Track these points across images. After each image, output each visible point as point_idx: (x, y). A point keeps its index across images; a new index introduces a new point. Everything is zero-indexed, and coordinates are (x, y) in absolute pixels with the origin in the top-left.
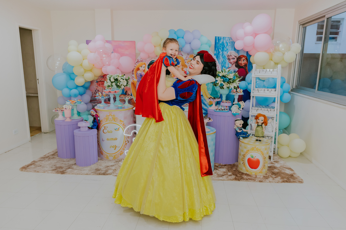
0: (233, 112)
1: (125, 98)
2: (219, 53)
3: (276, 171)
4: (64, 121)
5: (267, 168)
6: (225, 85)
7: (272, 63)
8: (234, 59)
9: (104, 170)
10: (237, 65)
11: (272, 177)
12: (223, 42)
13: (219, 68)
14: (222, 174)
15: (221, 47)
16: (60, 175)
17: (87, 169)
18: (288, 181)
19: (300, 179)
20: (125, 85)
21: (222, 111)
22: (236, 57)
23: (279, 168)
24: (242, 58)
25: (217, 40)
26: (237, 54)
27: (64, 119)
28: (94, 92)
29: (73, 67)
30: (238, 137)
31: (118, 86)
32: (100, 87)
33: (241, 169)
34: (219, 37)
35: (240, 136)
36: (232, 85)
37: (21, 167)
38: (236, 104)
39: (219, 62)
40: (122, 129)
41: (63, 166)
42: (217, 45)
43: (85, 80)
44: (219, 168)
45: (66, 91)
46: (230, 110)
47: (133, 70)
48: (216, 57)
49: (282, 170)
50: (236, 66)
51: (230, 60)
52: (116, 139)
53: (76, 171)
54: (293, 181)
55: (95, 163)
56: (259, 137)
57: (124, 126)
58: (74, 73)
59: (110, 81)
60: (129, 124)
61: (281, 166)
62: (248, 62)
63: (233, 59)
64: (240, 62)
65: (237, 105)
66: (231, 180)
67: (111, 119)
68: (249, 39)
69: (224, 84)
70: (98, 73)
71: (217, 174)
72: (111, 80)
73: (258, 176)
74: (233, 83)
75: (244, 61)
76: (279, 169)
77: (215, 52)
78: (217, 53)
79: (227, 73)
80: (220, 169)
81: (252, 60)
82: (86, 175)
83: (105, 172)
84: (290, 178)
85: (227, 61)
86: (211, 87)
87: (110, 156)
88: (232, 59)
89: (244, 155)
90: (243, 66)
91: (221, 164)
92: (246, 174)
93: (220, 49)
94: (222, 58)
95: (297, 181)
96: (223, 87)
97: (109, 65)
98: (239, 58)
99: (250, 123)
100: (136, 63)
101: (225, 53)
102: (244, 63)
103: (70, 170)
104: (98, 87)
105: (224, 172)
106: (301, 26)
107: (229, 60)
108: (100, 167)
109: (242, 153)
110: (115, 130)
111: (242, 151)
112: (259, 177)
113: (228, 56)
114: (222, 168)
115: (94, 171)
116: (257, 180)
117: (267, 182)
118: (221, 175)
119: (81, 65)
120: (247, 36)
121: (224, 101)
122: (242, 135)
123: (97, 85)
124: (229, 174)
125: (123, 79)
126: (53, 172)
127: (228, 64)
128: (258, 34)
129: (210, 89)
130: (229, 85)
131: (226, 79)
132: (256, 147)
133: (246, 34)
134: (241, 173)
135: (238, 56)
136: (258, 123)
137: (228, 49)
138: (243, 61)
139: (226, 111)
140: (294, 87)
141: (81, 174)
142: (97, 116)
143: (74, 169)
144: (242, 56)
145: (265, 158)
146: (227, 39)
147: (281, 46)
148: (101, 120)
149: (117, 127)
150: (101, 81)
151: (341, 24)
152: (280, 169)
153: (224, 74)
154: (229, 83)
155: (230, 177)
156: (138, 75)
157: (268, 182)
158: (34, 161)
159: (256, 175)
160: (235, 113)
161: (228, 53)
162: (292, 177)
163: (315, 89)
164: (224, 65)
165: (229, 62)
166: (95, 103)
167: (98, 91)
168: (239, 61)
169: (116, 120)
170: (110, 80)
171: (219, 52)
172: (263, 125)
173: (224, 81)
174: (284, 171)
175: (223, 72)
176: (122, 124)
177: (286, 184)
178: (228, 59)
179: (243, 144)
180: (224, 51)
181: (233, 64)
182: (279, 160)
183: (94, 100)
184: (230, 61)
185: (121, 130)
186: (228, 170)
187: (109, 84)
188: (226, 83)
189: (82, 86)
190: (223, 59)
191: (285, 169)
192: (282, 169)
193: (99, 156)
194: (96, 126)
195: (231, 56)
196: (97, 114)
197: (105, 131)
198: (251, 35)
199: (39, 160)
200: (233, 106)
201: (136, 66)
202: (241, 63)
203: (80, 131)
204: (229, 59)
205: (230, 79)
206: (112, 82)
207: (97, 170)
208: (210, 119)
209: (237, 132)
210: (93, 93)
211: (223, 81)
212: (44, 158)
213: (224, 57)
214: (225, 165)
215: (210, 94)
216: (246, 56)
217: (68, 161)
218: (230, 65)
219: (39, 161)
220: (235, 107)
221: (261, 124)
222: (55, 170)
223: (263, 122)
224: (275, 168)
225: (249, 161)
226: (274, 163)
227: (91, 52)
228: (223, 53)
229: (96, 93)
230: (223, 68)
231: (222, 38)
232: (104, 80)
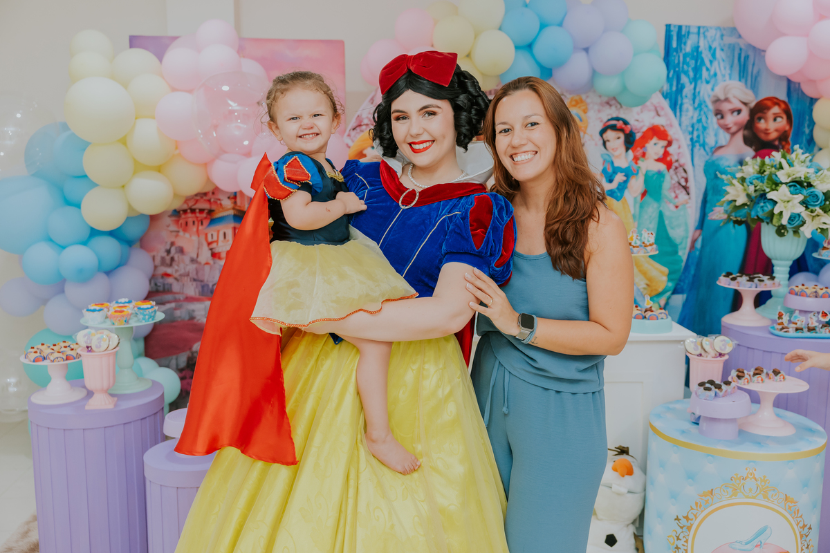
2: (680, 89)
8: (739, 111)
10: (751, 135)
12: (698, 47)
13: (681, 150)
15: (688, 65)
22: (745, 104)
24: (769, 108)
25: (674, 37)
26: (750, 92)
28: (163, 259)
29: (86, 145)
32: (187, 235)
34: (680, 27)
39: (680, 125)
42: (674, 56)
43: (130, 207)
45: (42, 257)
48: (671, 107)
50: (747, 141)
51: (722, 117)
58: (85, 176)
62: (791, 126)
63: (735, 113)
64: (762, 125)
75: (779, 119)
78: (674, 88)
85: (713, 121)
88: (732, 111)
90: (774, 140)
93: (686, 73)
94: (691, 108)
98: (759, 110)
100: (353, 133)
101: (705, 90)
102: (776, 130)
104: (181, 233)
107: (719, 116)
113: (717, 101)
119: (124, 141)
120: (824, 18)
123: (173, 228)
127: (715, 135)
135: (753, 101)
137: (715, 75)
138: (775, 120)
144: (769, 103)
146: (711, 33)
150: (193, 211)
161: (716, 89)
164: (698, 137)
165: (720, 125)
167: (181, 251)
168: (760, 119)
171: (683, 87)
178: (716, 115)
180: (699, 82)
181: (733, 134)
183: (161, 289)
184: (722, 122)
189: (111, 233)
190: (696, 115)
195: (727, 100)
201: (351, 144)
202: (767, 130)
204: (719, 113)
210: (158, 261)
211: (800, 203)
213: (700, 105)
216: (784, 102)
218: (724, 137)
227: (174, 90)
228: (695, 88)
229: (168, 259)
230: (696, 150)
231: (694, 30)
232: (206, 206)
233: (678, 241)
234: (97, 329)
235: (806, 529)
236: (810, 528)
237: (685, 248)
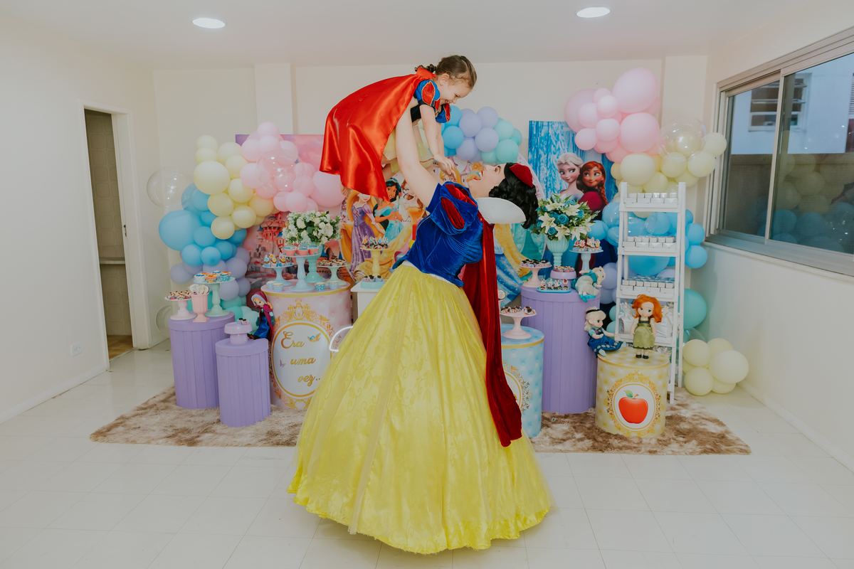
0: (580, 293)
1: (331, 265)
2: (539, 158)
3: (684, 426)
4: (190, 321)
5: (663, 420)
6: (561, 232)
7: (662, 179)
8: (574, 170)
9: (288, 434)
10: (582, 184)
11: (678, 442)
12: (549, 133)
14: (561, 436)
15: (543, 144)
16: (185, 448)
17: (247, 433)
18: (715, 450)
19: (742, 445)
20: (329, 236)
21: (556, 291)
22: (577, 166)
23: (690, 421)
24: (591, 168)
25: (534, 128)
26: (580, 159)
27: (190, 317)
28: (255, 254)
29: (208, 196)
30: (595, 350)
31: (314, 239)
32: (267, 241)
33: (605, 424)
34: (537, 122)
35: (599, 347)
36: (577, 230)
37: (94, 432)
38: (585, 274)
40: (326, 337)
41: (192, 428)
42: (534, 140)
43: (235, 225)
44: (553, 423)
45: (191, 252)
46: (573, 288)
47: (344, 201)
48: (533, 168)
49: (697, 424)
50: (579, 187)
51: (564, 173)
52: (312, 361)
53: (221, 439)
54: (728, 450)
55: (264, 419)
56: (643, 348)
57: (331, 330)
58: (209, 211)
59: (296, 227)
60: (342, 325)
61: (695, 415)
62: (605, 178)
63: (572, 171)
64: (588, 177)
65: (589, 277)
66: (583, 450)
67: (299, 315)
68: (608, 126)
69: (557, 228)
70: (265, 209)
71: (551, 438)
72: (298, 224)
73: (644, 441)
74: (577, 226)
75: (597, 174)
76: (691, 423)
77: (530, 156)
78: (535, 157)
79: (563, 205)
80: (554, 426)
81: (614, 171)
82: (247, 448)
83: (291, 440)
84: (718, 444)
85: (559, 175)
86: (522, 236)
87: (298, 400)
88: (570, 170)
89: (610, 392)
90: (595, 186)
91: (557, 414)
92: (617, 436)
93: (542, 149)
94: (545, 169)
95: (735, 450)
96: (556, 236)
97: (291, 191)
98: (585, 169)
99: (619, 317)
101: (553, 158)
102: (596, 181)
103: (207, 435)
104: (264, 240)
105: (567, 433)
106: (723, 94)
107: (562, 173)
108: (277, 428)
109: (606, 388)
110: (310, 339)
111: (606, 382)
112: (648, 441)
113: (561, 164)
114: (560, 423)
115: (264, 437)
116: (643, 450)
117: (667, 454)
118: (558, 439)
119: (226, 192)
120: (604, 118)
121: (559, 269)
122: (603, 346)
123: (260, 237)
124: (578, 436)
125: (326, 223)
126: (170, 441)
127: (559, 183)
128: (629, 114)
129: (522, 240)
130: (568, 231)
131: (562, 218)
132: (639, 373)
133: (601, 116)
134: (604, 434)
135: (582, 163)
136: (640, 316)
137: (559, 149)
138: (595, 174)
139: (564, 290)
140: (712, 232)
141: (236, 446)
142: (268, 308)
143: (217, 434)
144: (591, 165)
145: (658, 397)
146: (556, 126)
147: (681, 139)
148: (276, 317)
149: (314, 332)
150: (270, 228)
151: (806, 87)
152: (694, 422)
153: (557, 206)
154: (569, 227)
155: (580, 444)
156: (355, 212)
157: (670, 453)
158: (122, 417)
159: (640, 438)
160: (585, 294)
161: (560, 157)
162: (723, 440)
163: (763, 235)
164: (550, 185)
165: (563, 178)
166: (256, 278)
167: (264, 249)
168: (586, 174)
169: (311, 318)
170: (295, 224)
171: (540, 156)
172: (652, 320)
173: (557, 223)
174: (702, 427)
175: (553, 202)
176: (326, 325)
177: (712, 456)
178: (560, 172)
179: (607, 367)
180: (550, 153)
181: (571, 183)
182: (689, 402)
184: (564, 176)
185: (323, 338)
186: (574, 427)
187: (294, 233)
188: (563, 226)
189: (227, 241)
190: (548, 172)
191: (704, 422)
192: (697, 422)
193: (272, 401)
194: (266, 332)
195: (566, 163)
196: (269, 304)
197: (286, 343)
198: (612, 117)
199: (133, 413)
200: (580, 279)
202: (590, 180)
203: (229, 343)
204: (562, 171)
205: (571, 218)
206: (300, 230)
207: (272, 434)
208: (529, 310)
209: (591, 337)
210: (252, 255)
211: (554, 222)
212: (145, 409)
213: (550, 166)
214: (566, 416)
215: (521, 251)
216: (600, 164)
217: (202, 415)
218: (565, 185)
219: (134, 416)
220: (586, 280)
221: (646, 319)
222: (174, 436)
223: (651, 314)
224: (681, 419)
225: (623, 404)
226: (677, 407)
227: (249, 162)
228: (547, 157)
229: (258, 254)
230: (549, 193)
231: (545, 124)
232: (277, 225)
233: (539, 245)
234: (199, 284)
235: (525, 384)
236: (528, 384)
237: (543, 249)
